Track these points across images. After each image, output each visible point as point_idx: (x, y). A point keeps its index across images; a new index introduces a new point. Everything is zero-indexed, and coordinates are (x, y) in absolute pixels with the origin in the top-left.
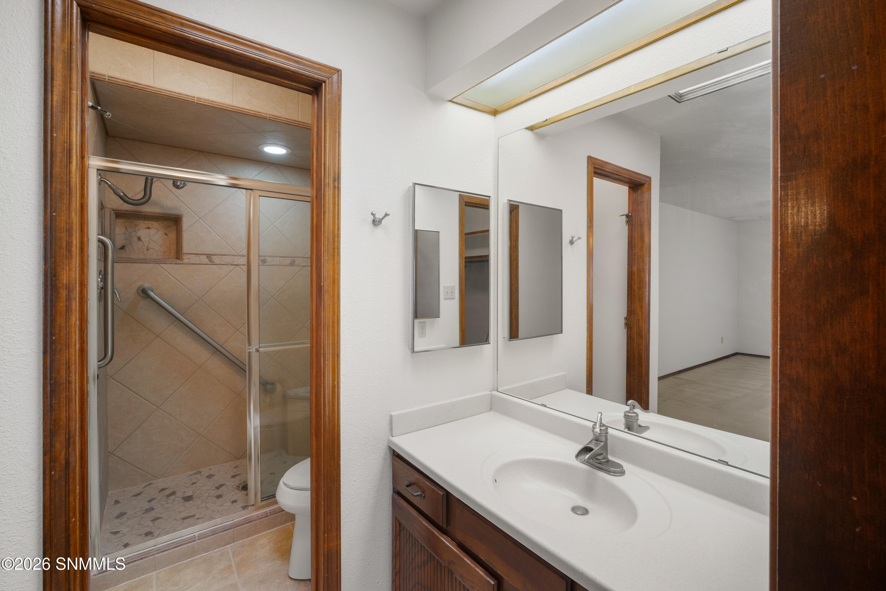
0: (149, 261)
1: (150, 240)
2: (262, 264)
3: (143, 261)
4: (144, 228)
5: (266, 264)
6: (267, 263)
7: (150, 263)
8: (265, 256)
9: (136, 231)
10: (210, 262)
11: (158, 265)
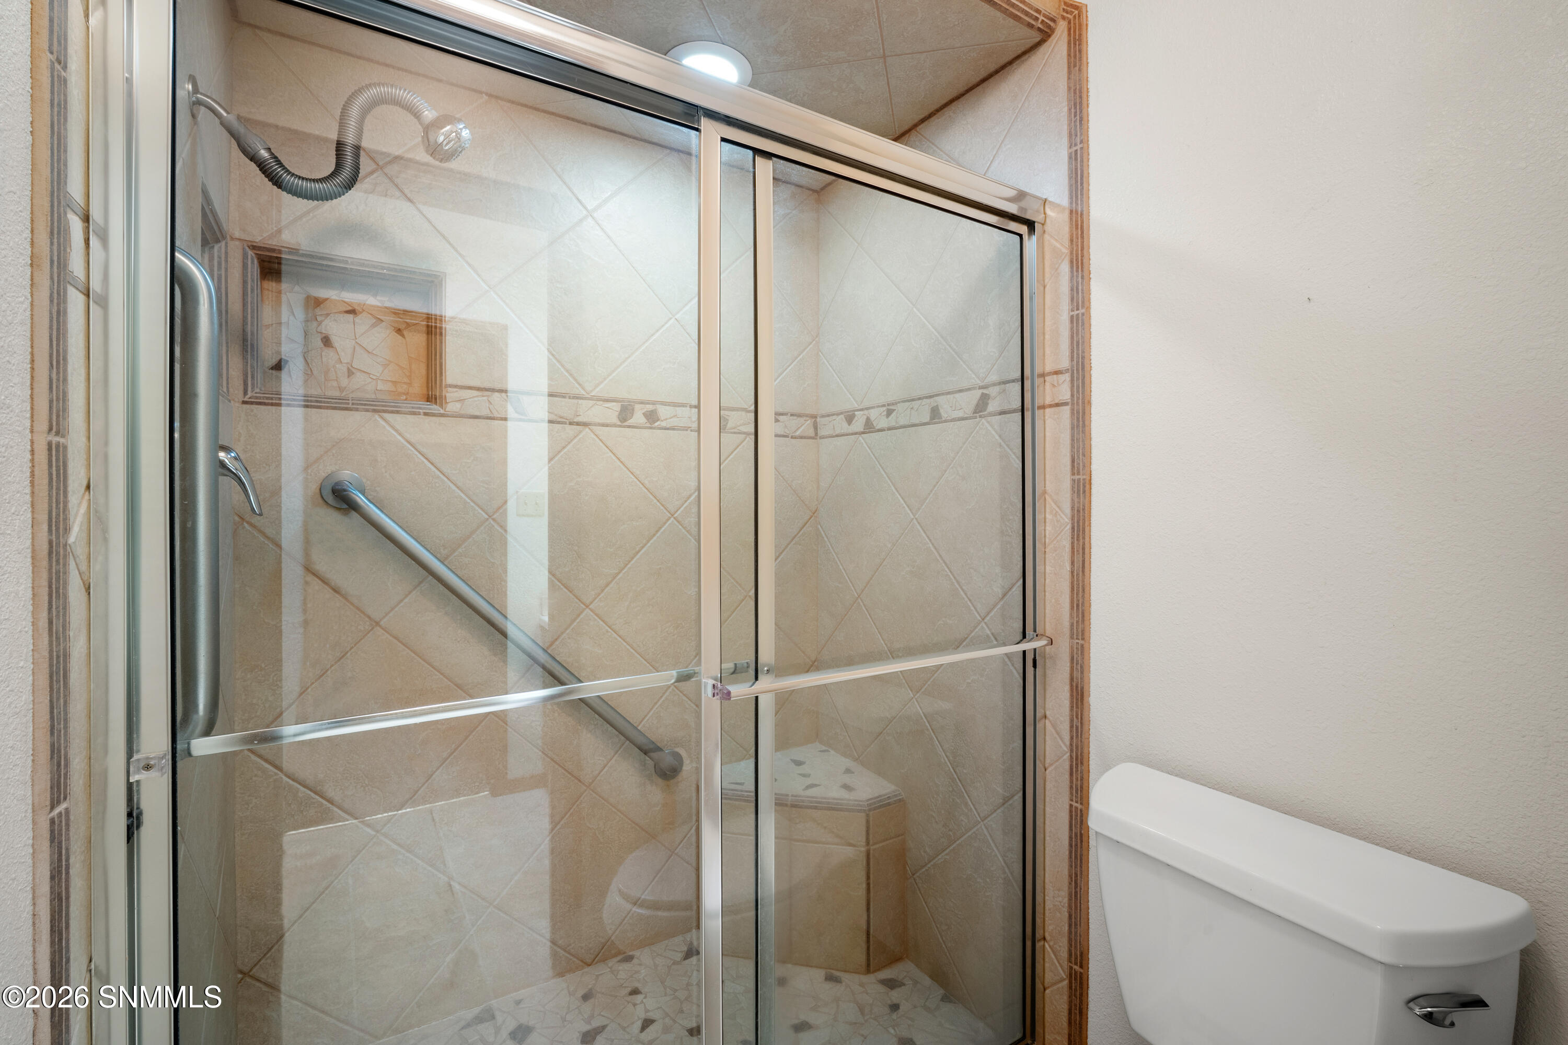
0: (353, 404)
1: (357, 348)
2: (648, 425)
3: (336, 403)
4: (340, 312)
5: (656, 424)
6: (658, 423)
7: (357, 410)
8: (654, 403)
9: (319, 319)
10: (516, 412)
11: (377, 416)
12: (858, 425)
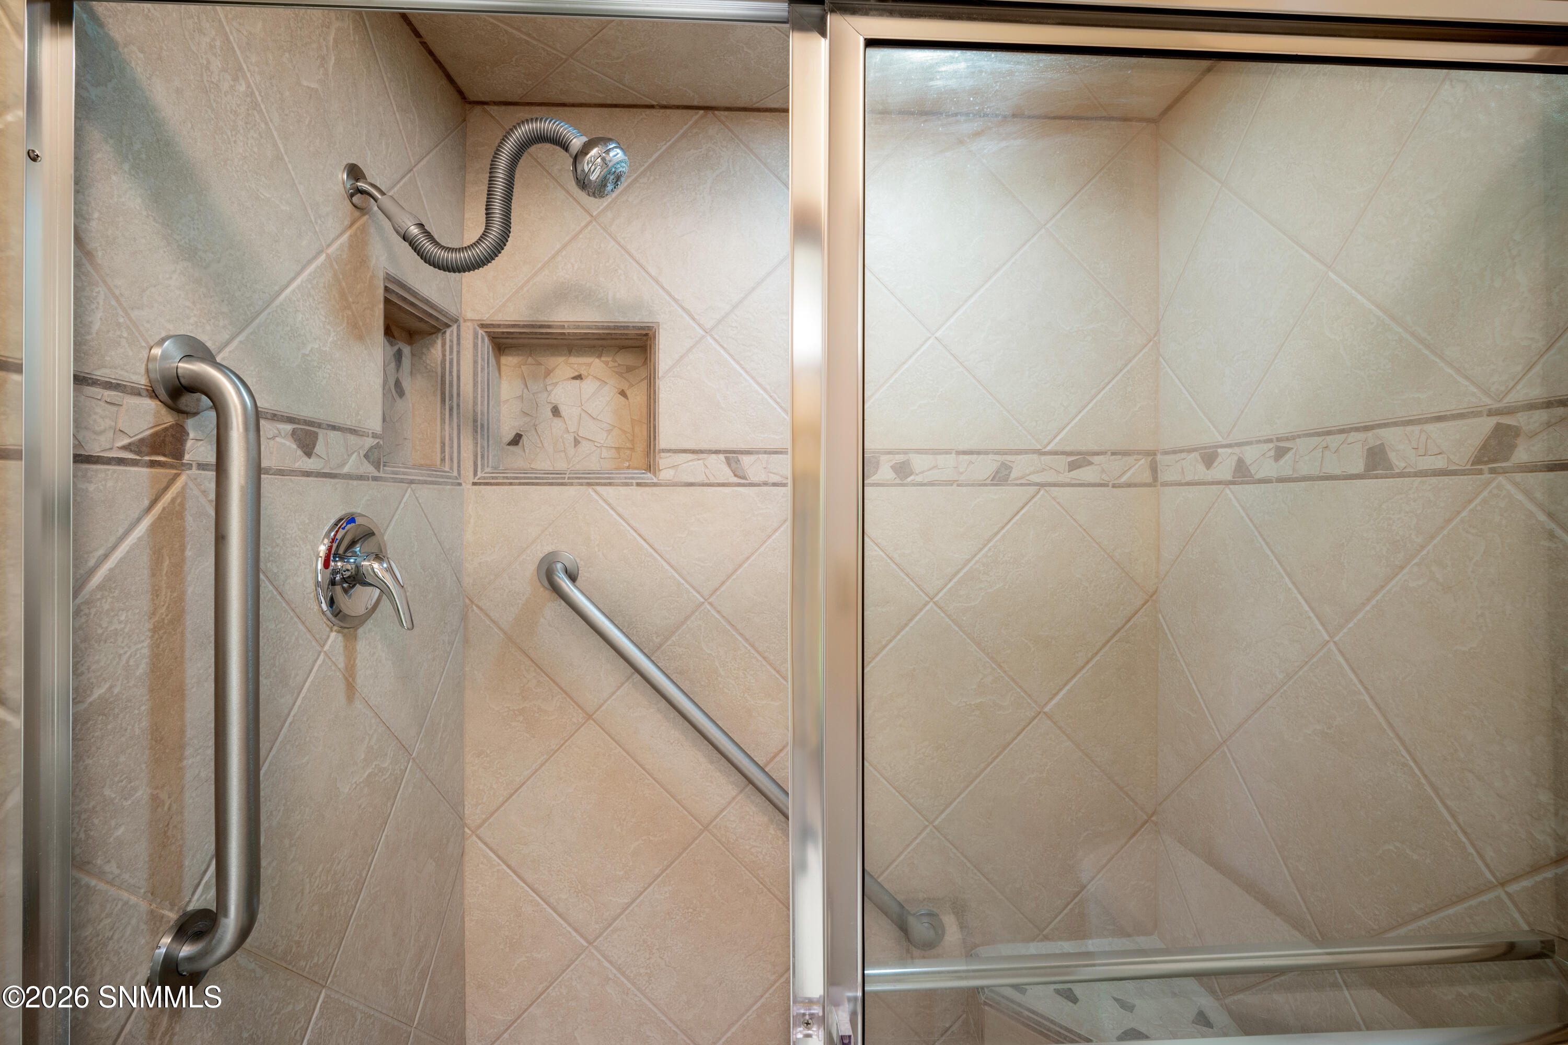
0: (569, 478)
1: (583, 414)
2: (898, 481)
3: (553, 478)
4: (568, 379)
5: (909, 479)
6: (912, 478)
7: (572, 484)
8: (905, 452)
9: (549, 388)
10: (735, 475)
11: (590, 490)
12: (1224, 469)
